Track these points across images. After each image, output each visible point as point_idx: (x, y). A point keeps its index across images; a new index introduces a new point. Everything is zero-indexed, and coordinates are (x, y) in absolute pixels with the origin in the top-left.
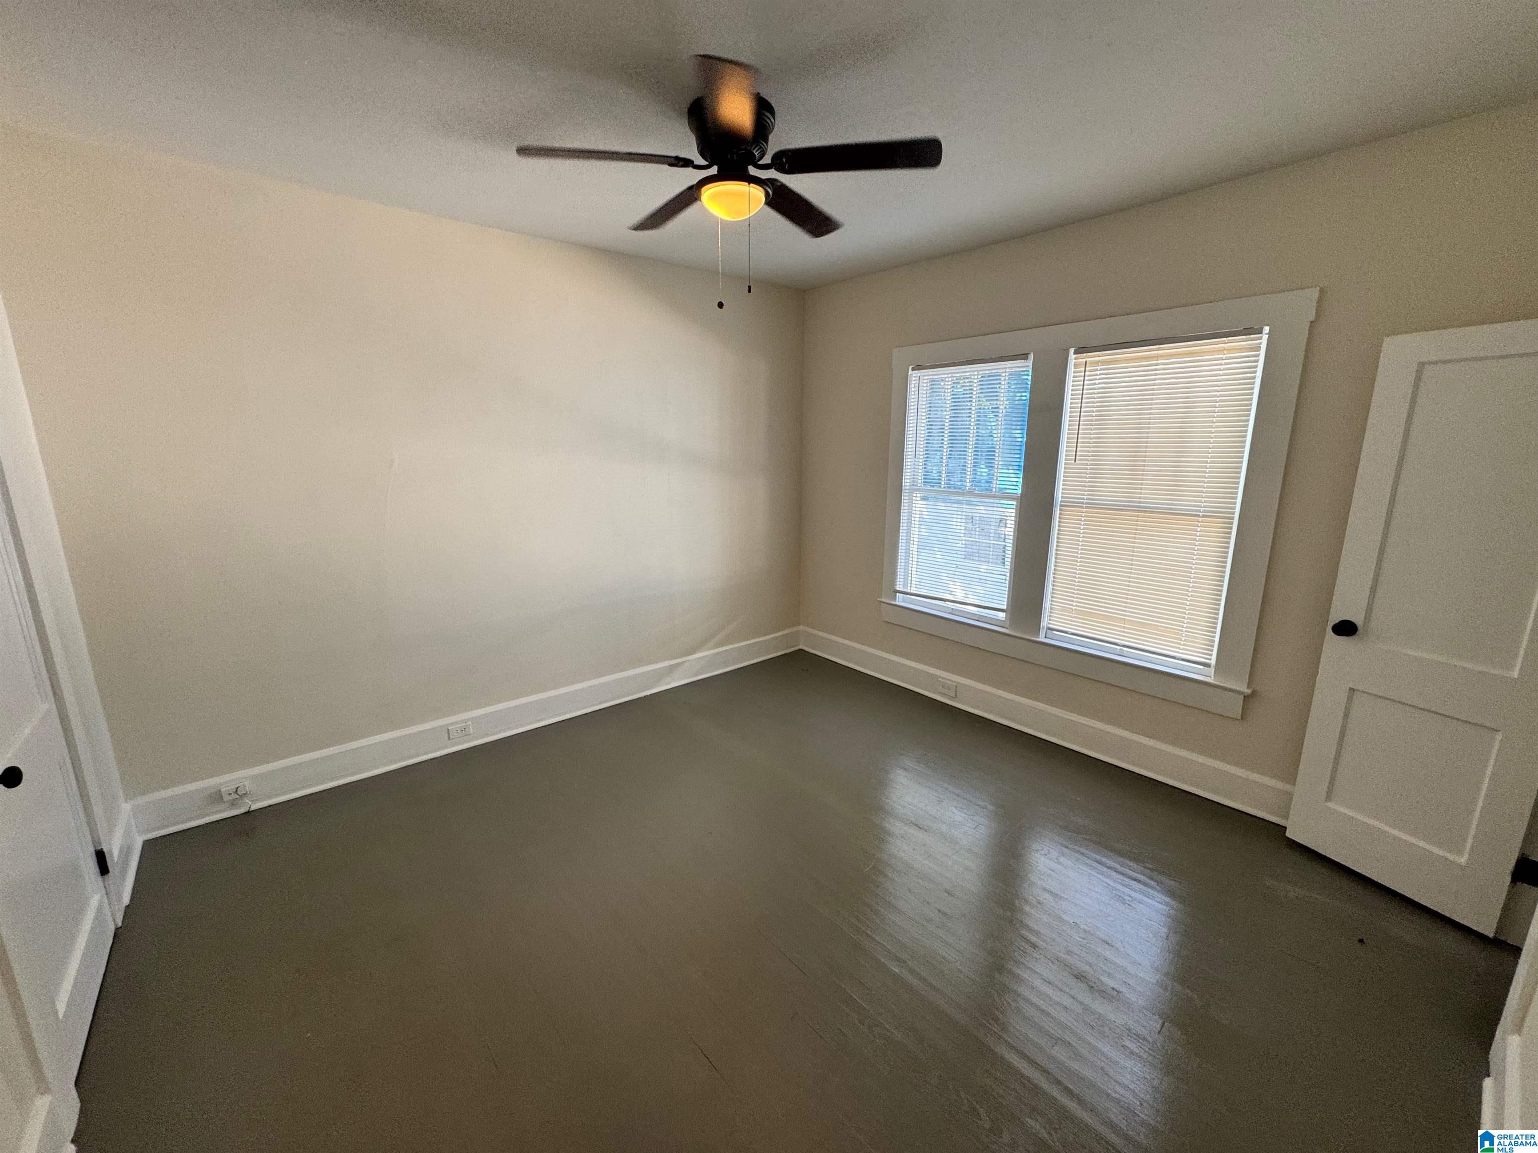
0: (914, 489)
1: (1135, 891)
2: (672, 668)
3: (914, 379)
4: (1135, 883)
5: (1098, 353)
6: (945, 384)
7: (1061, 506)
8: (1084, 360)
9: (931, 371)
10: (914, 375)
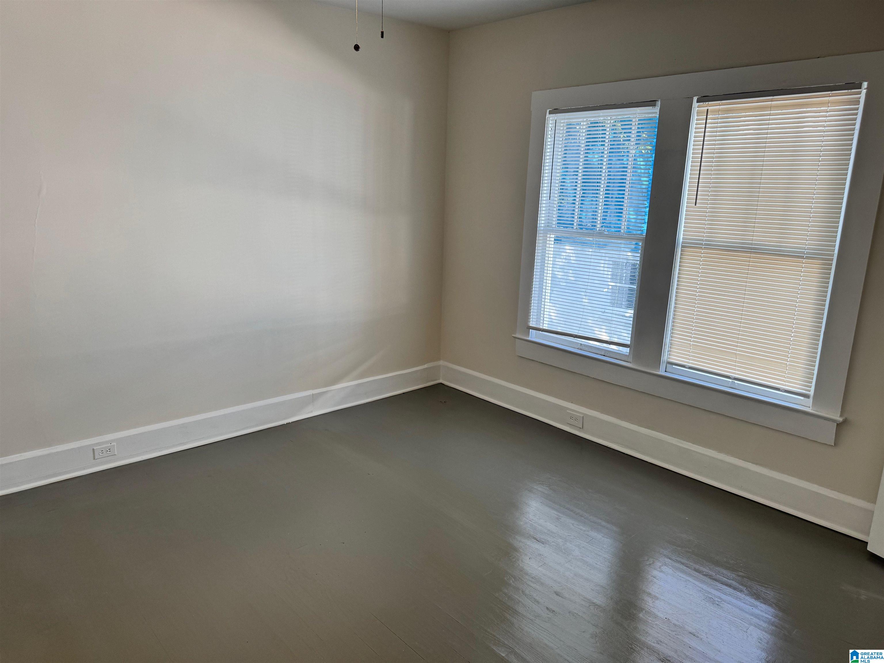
0: (548, 229)
1: (725, 594)
2: (314, 398)
3: (551, 122)
4: (726, 587)
5: (719, 102)
6: (580, 128)
7: (682, 247)
8: (706, 108)
9: (567, 115)
10: (551, 119)
